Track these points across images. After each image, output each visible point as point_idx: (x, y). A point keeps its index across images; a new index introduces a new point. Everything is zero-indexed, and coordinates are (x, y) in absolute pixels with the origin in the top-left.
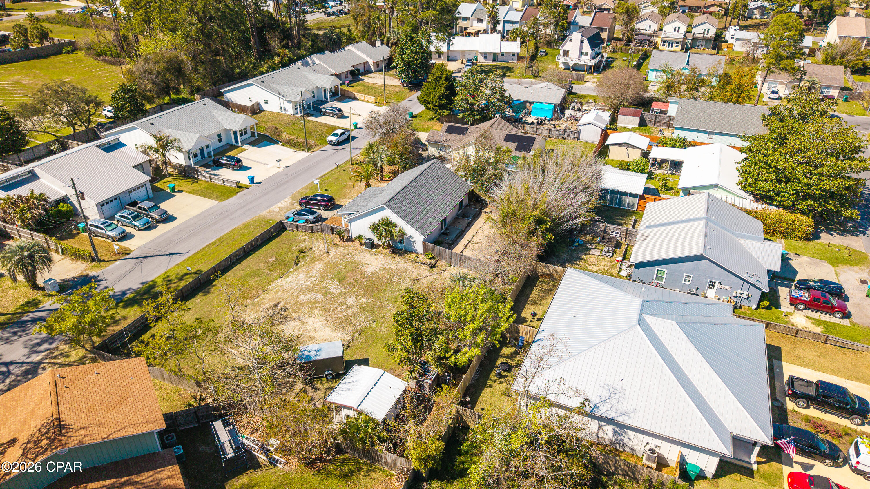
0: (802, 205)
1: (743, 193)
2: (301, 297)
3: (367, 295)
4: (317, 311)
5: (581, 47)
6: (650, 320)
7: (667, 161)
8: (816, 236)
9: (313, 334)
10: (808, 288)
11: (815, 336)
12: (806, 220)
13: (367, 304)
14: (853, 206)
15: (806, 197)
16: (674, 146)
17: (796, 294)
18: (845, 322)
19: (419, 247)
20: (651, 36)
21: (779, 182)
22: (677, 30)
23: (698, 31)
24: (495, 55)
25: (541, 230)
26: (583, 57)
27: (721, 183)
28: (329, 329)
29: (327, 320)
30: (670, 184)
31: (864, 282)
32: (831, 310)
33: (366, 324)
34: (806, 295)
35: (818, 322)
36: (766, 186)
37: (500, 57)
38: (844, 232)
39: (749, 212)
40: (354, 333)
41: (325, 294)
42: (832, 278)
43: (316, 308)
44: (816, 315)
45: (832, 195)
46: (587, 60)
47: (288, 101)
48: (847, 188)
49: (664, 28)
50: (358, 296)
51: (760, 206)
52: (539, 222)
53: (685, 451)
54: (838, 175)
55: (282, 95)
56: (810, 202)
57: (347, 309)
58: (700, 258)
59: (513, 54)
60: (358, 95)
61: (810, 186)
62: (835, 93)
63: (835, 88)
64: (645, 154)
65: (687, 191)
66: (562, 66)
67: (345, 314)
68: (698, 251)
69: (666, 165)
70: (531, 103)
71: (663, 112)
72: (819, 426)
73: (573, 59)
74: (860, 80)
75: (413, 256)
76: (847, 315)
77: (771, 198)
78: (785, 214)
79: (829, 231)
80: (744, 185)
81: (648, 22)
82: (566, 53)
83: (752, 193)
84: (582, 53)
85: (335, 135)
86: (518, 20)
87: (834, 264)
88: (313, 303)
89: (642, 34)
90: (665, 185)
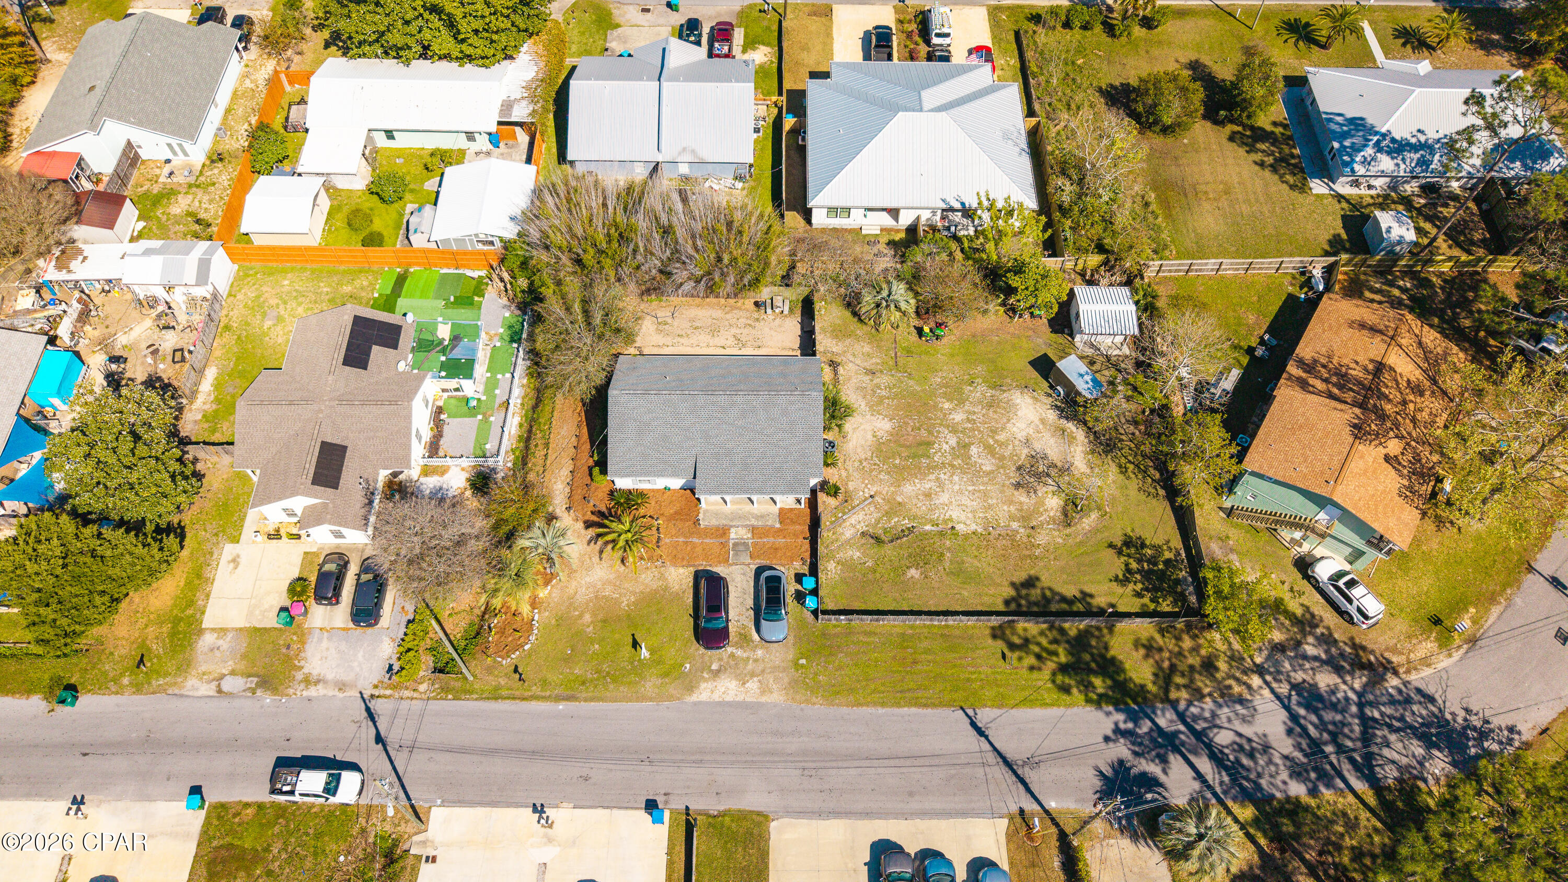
2: (987, 468)
3: (935, 407)
4: (1001, 437)
9: (1037, 422)
13: (950, 400)
28: (1019, 413)
29: (1009, 420)
33: (982, 388)
40: (1004, 391)
41: (966, 446)
43: (996, 441)
50: (945, 415)
57: (974, 413)
67: (984, 411)
88: (990, 450)
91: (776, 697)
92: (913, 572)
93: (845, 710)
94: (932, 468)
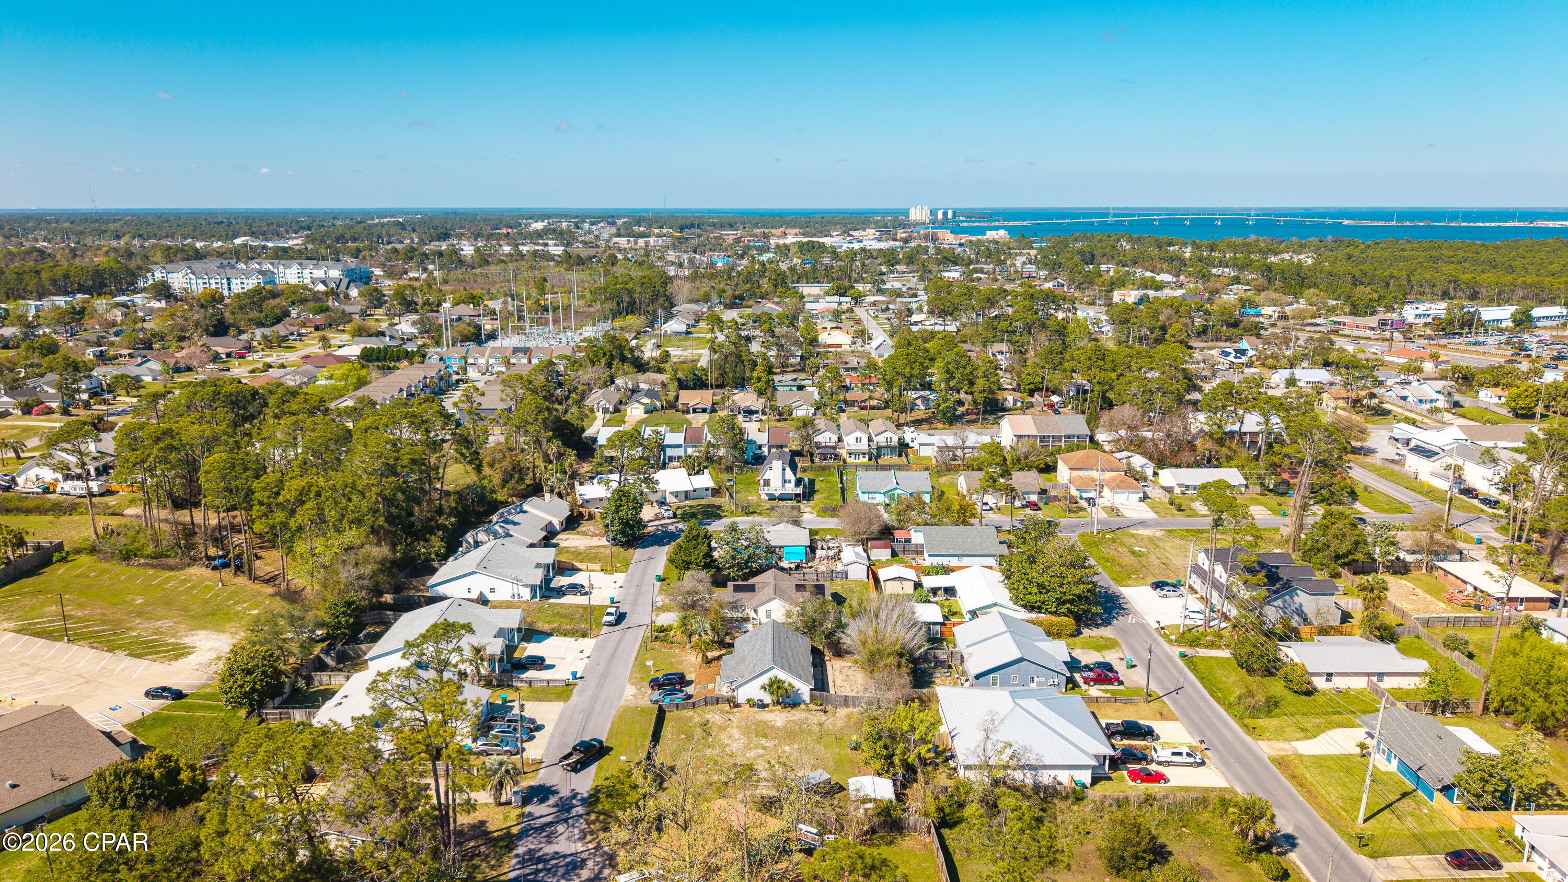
0: (1063, 610)
1: (1016, 607)
3: (795, 742)
5: (783, 475)
6: (1018, 701)
7: (940, 588)
8: (1079, 633)
10: (1091, 670)
11: (1108, 700)
12: (1069, 621)
14: (1097, 604)
15: (1064, 603)
16: (937, 573)
17: (1086, 674)
18: (1121, 687)
19: (806, 697)
20: (834, 448)
21: (1041, 593)
22: (858, 440)
23: (881, 440)
24: (686, 492)
25: (903, 661)
26: (787, 485)
27: (999, 602)
30: (954, 610)
31: (1122, 659)
32: (1109, 681)
34: (1092, 675)
35: (1106, 691)
36: (1033, 599)
37: (692, 495)
38: (1097, 626)
39: (1028, 621)
42: (1102, 660)
44: (1103, 687)
45: (1079, 597)
46: (791, 488)
47: (524, 586)
48: (1089, 591)
49: (845, 439)
51: (1033, 616)
52: (901, 655)
53: (1072, 772)
54: (1080, 582)
55: (516, 580)
56: (1068, 605)
58: (1020, 660)
59: (707, 489)
60: (579, 565)
61: (1065, 593)
62: (1034, 498)
63: (1033, 493)
64: (918, 585)
65: (974, 614)
66: (764, 497)
68: (1018, 655)
69: (941, 592)
70: (781, 547)
71: (908, 541)
72: (1131, 746)
73: (776, 487)
74: (1049, 480)
75: (803, 706)
76: (1121, 683)
77: (1040, 608)
78: (1053, 618)
79: (1087, 626)
80: (1016, 600)
81: (828, 434)
82: (767, 483)
83: (1025, 606)
84: (785, 481)
85: (609, 614)
86: (682, 442)
87: (1099, 651)
89: (825, 447)
90: (950, 611)
91: (622, 702)
92: (683, 736)
93: (611, 719)
94: (749, 738)
